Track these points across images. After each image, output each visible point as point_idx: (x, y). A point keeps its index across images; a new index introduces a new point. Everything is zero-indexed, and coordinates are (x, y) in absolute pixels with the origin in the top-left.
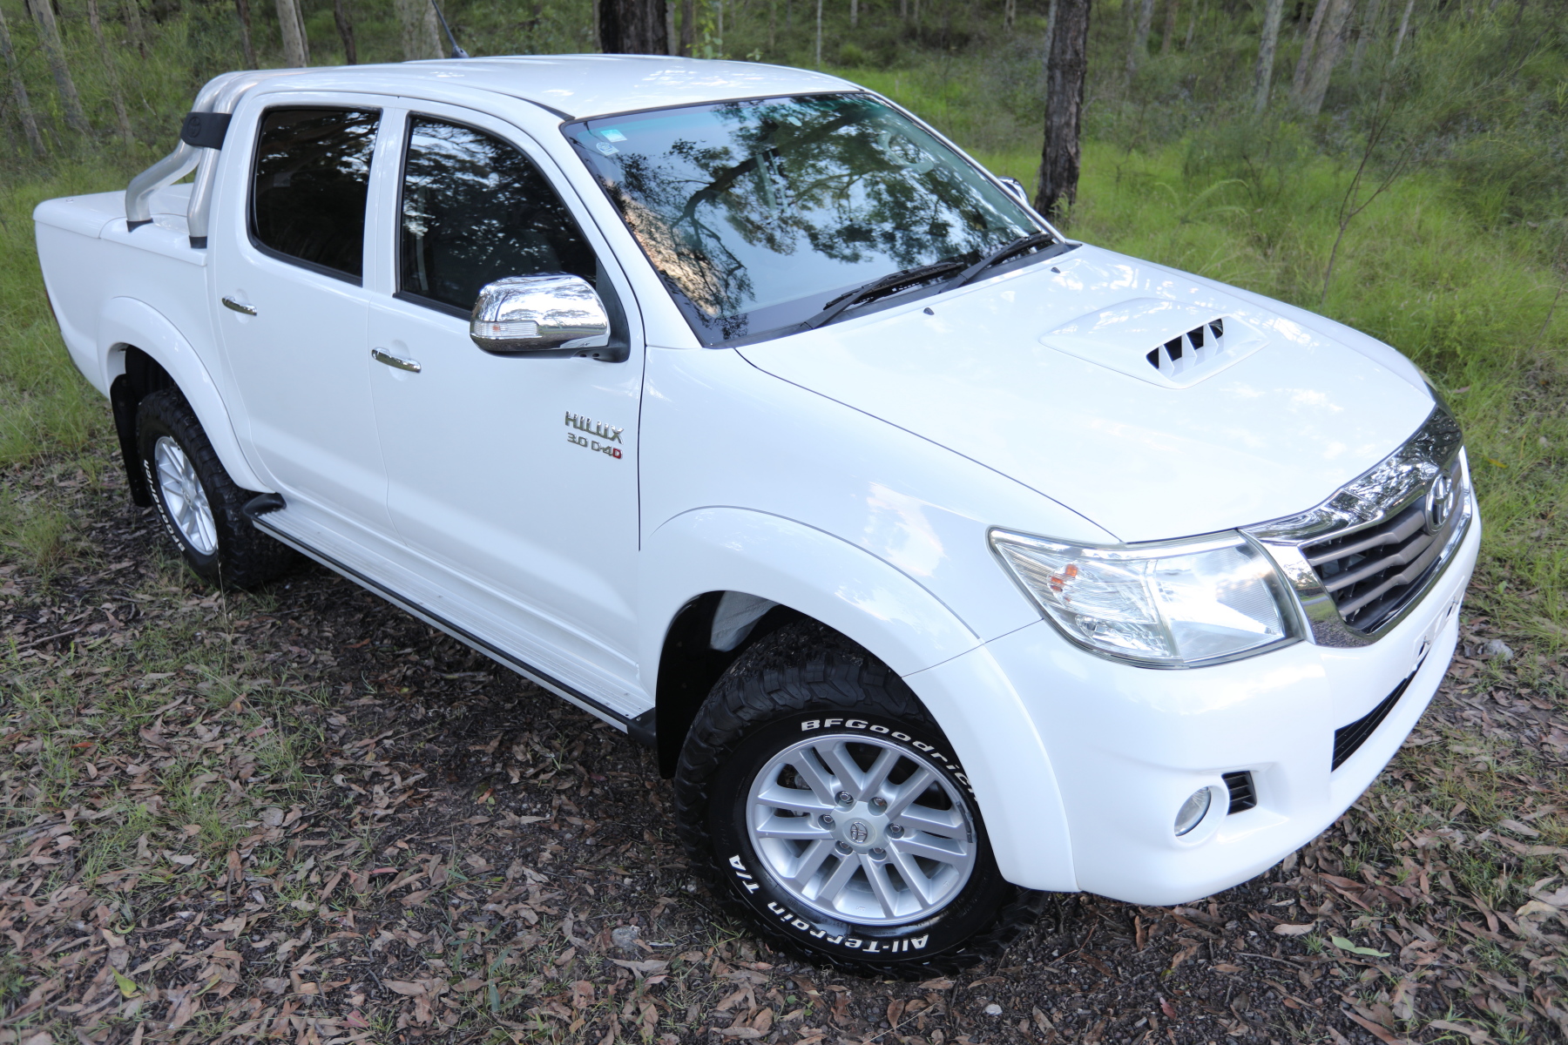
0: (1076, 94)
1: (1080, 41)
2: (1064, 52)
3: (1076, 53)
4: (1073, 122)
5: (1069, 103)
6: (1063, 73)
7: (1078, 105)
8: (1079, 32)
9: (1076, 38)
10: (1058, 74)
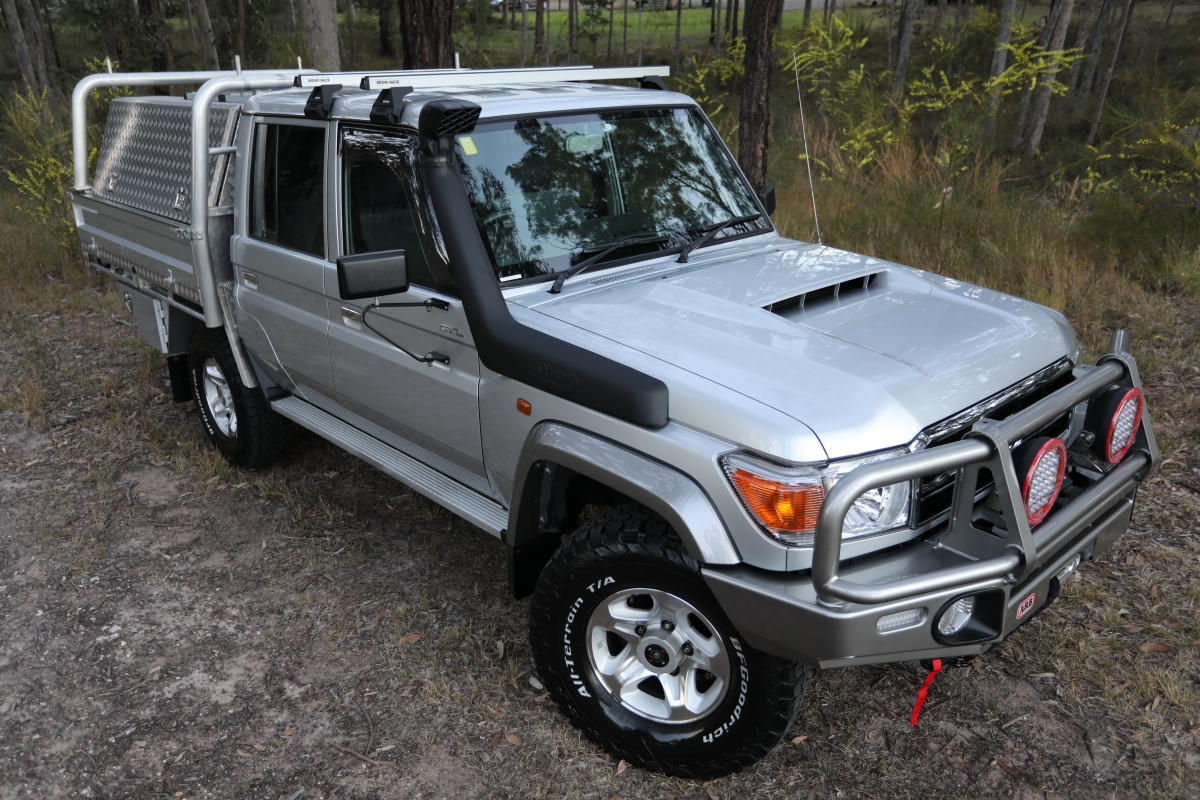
0: (761, 140)
1: (763, 98)
2: (750, 107)
3: (760, 107)
4: (760, 164)
5: (755, 148)
6: (750, 125)
7: (763, 150)
8: (762, 90)
9: (759, 95)
10: (746, 125)
